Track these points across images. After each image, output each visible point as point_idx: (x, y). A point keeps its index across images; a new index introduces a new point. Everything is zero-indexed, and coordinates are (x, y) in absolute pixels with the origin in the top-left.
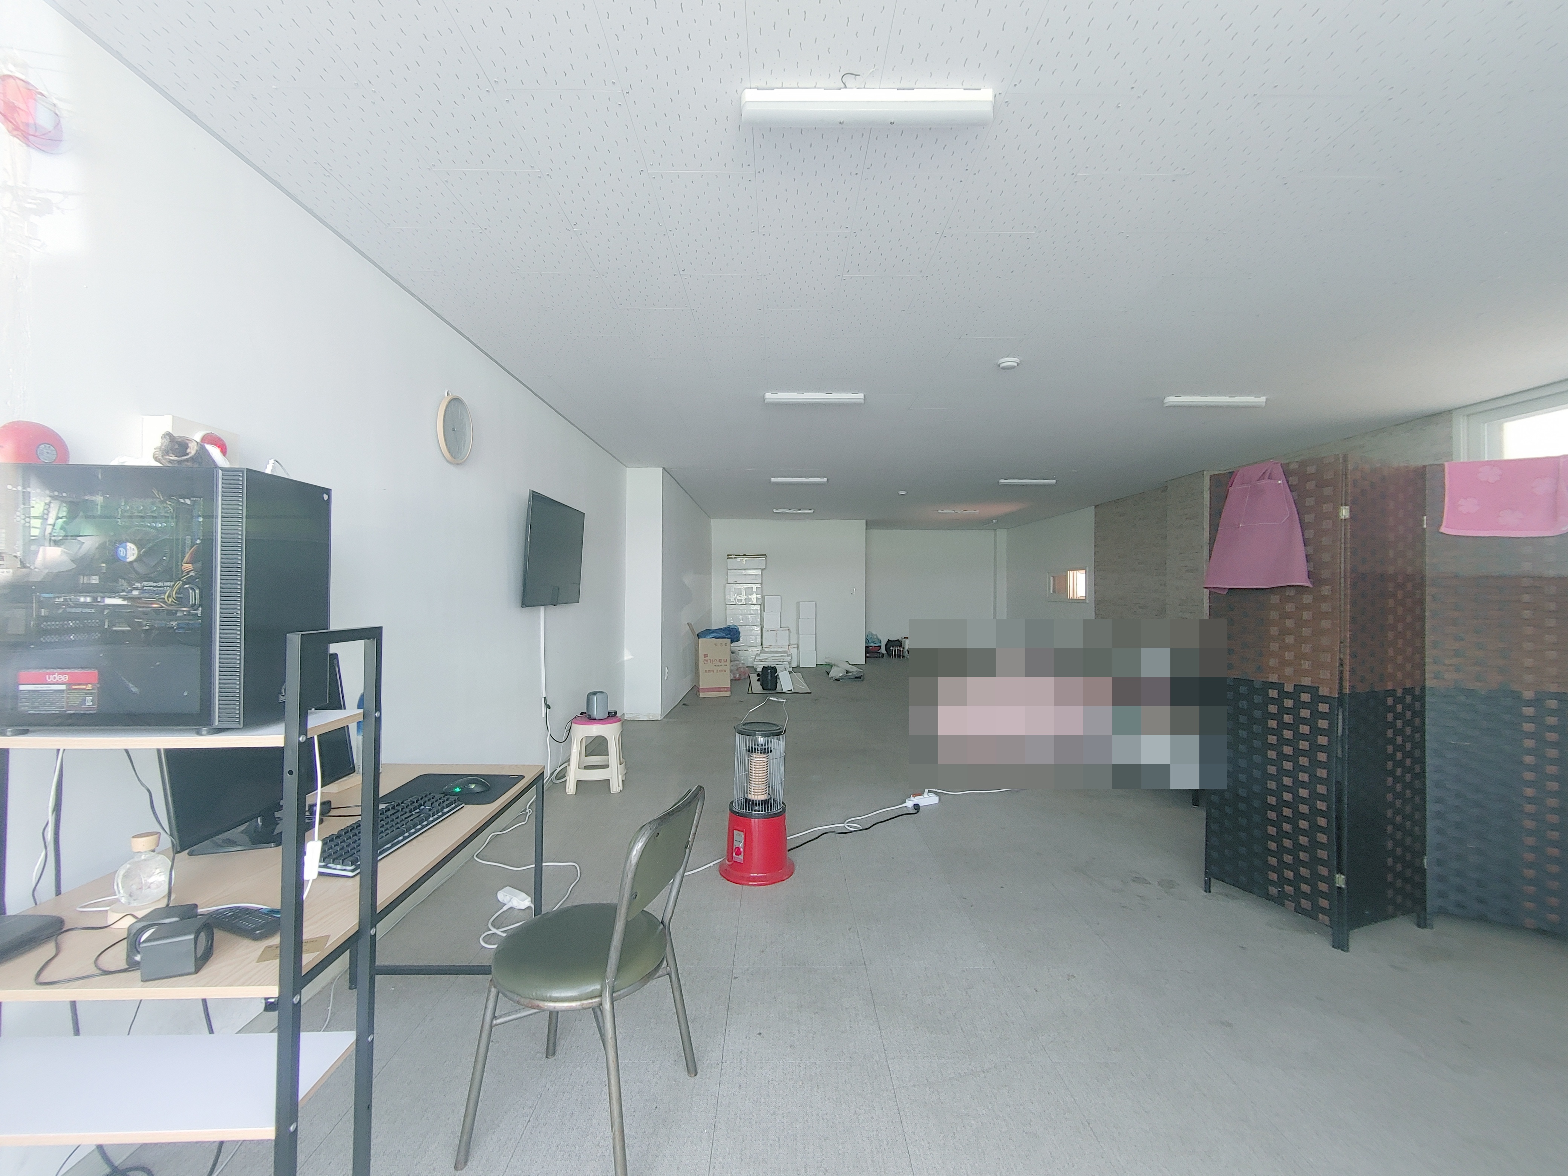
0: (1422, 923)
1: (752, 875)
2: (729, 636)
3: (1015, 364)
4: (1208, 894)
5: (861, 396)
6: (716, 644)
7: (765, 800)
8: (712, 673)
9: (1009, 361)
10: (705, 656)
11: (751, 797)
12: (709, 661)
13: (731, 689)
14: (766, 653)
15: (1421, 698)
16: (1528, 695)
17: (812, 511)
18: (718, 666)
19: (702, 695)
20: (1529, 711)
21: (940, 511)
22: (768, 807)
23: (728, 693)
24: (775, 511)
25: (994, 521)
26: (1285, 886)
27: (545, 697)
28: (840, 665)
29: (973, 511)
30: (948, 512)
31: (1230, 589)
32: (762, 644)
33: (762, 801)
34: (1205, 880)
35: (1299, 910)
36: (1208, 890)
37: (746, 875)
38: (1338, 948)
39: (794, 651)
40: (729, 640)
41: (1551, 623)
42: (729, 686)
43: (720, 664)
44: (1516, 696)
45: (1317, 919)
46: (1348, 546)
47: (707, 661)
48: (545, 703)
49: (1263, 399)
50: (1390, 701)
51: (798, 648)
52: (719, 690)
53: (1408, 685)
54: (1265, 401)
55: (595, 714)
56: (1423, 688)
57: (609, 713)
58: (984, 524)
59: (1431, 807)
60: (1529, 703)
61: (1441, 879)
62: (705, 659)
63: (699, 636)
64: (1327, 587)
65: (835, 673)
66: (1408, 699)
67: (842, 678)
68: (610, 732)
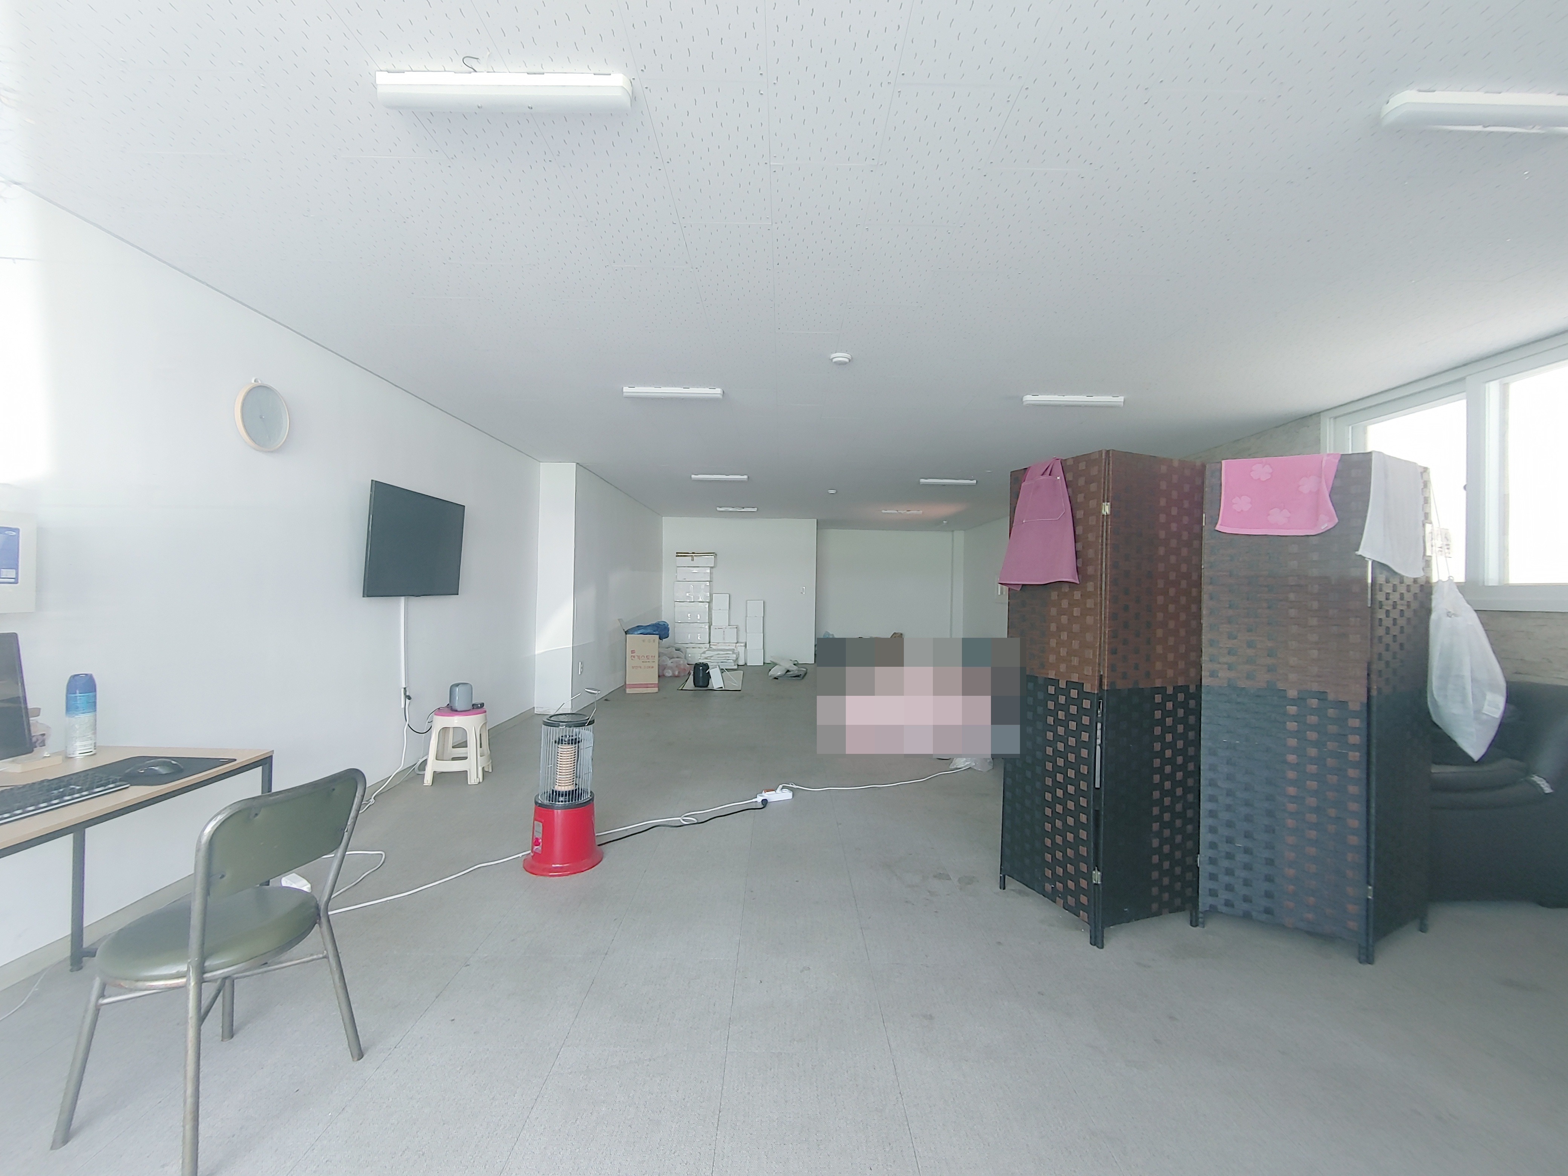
0: (1194, 923)
1: (553, 866)
2: (657, 632)
3: (847, 360)
4: (1002, 890)
5: (718, 391)
6: (644, 641)
7: (573, 791)
8: (639, 668)
9: (840, 356)
10: (633, 652)
11: (558, 788)
12: (636, 657)
13: (659, 686)
14: (714, 650)
15: (1198, 697)
16: (1292, 693)
17: (755, 510)
18: (646, 662)
19: (628, 691)
20: (1292, 709)
21: (883, 511)
22: (575, 797)
23: (656, 690)
24: (718, 509)
25: (945, 522)
26: (1057, 883)
27: (405, 688)
28: (781, 664)
29: (916, 512)
30: (891, 512)
31: (1023, 585)
32: (710, 642)
33: (566, 792)
34: (1001, 877)
35: (1066, 907)
36: (1003, 886)
37: (547, 866)
38: (1095, 945)
39: (741, 649)
40: (658, 636)
41: (1314, 622)
42: (657, 682)
43: (648, 660)
44: (1282, 694)
45: (1078, 915)
46: (1109, 542)
47: (634, 657)
48: (405, 694)
49: (1121, 399)
50: (1158, 698)
51: (746, 646)
52: (646, 686)
53: (1181, 682)
54: (1123, 400)
55: (458, 705)
56: (1199, 686)
57: (473, 705)
58: (935, 524)
59: (1205, 806)
60: (1293, 702)
61: (1213, 877)
62: (633, 655)
63: (626, 633)
64: (1091, 583)
65: (776, 671)
66: (1181, 697)
67: (780, 676)
68: (470, 724)
